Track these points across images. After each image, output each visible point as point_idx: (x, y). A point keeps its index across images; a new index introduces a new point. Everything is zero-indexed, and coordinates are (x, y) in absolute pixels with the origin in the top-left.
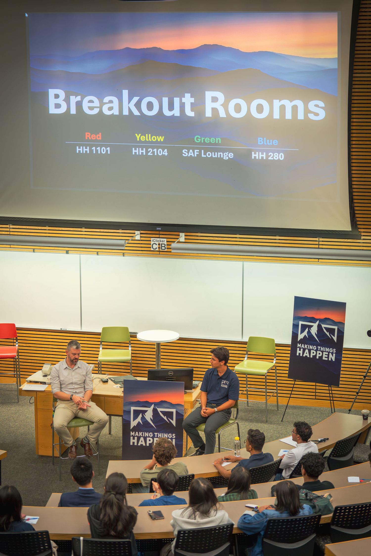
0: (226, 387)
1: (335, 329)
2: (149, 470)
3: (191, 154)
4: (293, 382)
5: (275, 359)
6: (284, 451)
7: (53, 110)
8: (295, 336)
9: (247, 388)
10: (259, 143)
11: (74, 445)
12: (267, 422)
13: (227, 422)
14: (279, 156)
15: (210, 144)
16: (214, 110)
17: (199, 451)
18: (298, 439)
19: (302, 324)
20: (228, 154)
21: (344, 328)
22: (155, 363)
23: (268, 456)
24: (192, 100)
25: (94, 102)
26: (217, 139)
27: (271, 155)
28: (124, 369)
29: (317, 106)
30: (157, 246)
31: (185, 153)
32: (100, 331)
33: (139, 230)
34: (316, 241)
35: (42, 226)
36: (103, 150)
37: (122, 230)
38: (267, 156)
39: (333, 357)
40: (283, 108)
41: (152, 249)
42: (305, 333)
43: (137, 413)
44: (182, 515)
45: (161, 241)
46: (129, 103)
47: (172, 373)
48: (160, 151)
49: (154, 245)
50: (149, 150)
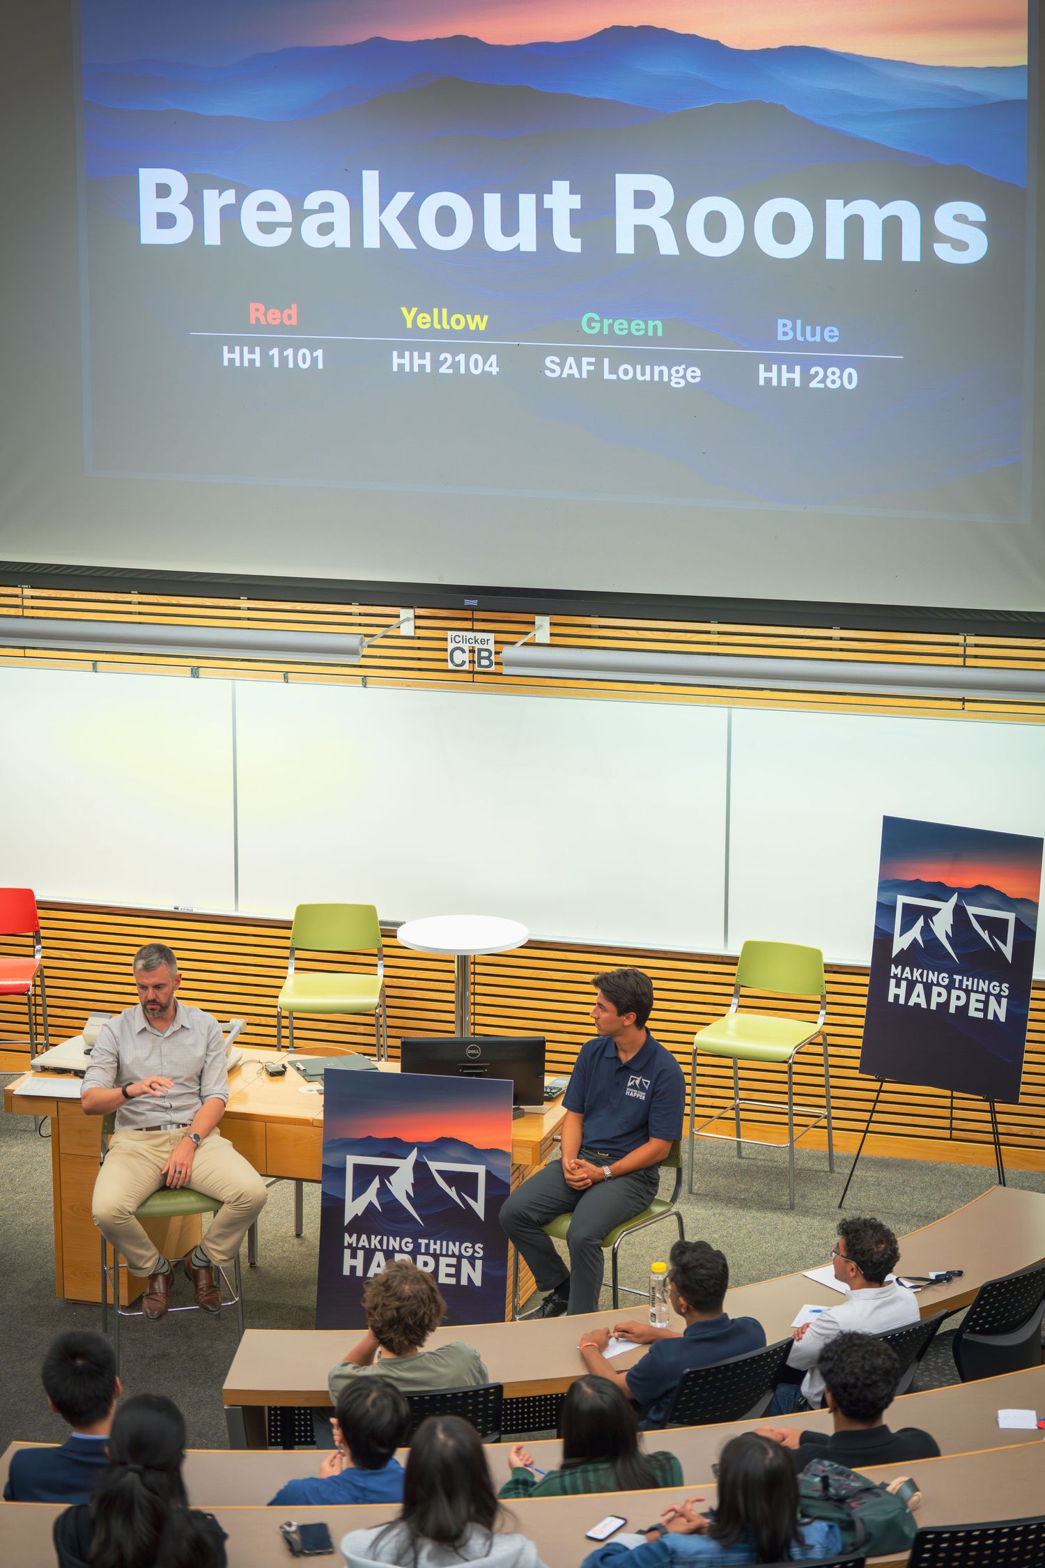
0: (642, 1096)
1: (1006, 921)
2: (354, 1368)
3: (571, 372)
4: (876, 1085)
5: (822, 1012)
6: (814, 1311)
7: (150, 234)
8: (882, 940)
9: (738, 1101)
10: (781, 337)
11: (160, 1273)
12: (792, 1207)
13: (643, 1211)
14: (841, 377)
15: (630, 338)
16: (644, 235)
17: (553, 1301)
18: (852, 1274)
19: (905, 905)
20: (685, 370)
21: (1034, 919)
22: (451, 1017)
23: (750, 1329)
24: (576, 202)
25: (276, 209)
26: (651, 324)
27: (817, 373)
28: (364, 1034)
29: (961, 218)
30: (466, 657)
31: (553, 367)
32: (288, 915)
33: (411, 607)
34: (957, 645)
35: (121, 593)
36: (304, 359)
37: (360, 605)
38: (807, 377)
39: (1000, 1011)
40: (854, 226)
41: (451, 666)
42: (915, 932)
43: (364, 1176)
44: (373, 1548)
45: (479, 641)
46: (382, 210)
47: (478, 1052)
48: (476, 361)
49: (457, 653)
50: (442, 358)
